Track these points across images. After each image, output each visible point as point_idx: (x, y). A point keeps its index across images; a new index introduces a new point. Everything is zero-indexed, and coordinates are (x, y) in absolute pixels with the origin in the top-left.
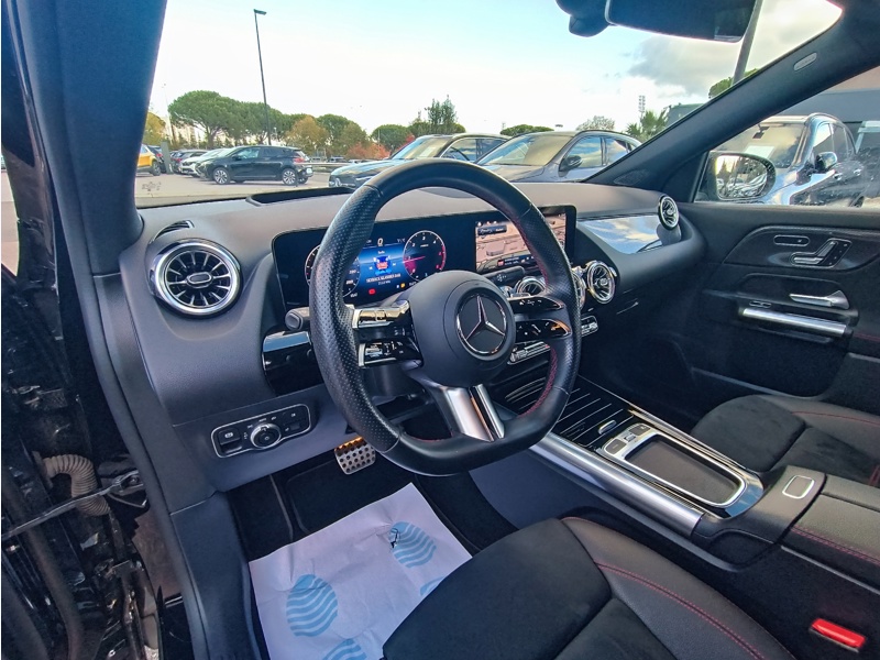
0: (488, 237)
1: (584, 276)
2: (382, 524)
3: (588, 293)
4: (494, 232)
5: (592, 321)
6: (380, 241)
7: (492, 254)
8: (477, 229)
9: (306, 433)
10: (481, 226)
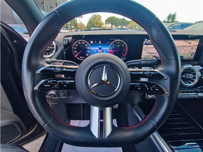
0: (149, 46)
6: (100, 42)
7: (150, 53)
8: (144, 42)
9: (66, 98)
10: (147, 41)
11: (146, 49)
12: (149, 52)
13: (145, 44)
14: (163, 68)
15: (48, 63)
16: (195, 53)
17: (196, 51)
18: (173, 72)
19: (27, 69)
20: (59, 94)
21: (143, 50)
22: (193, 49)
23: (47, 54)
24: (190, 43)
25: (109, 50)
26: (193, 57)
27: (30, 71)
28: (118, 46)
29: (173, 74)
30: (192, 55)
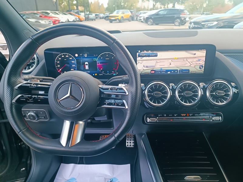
2: (109, 174)
6: (86, 55)
7: (147, 67)
8: (138, 54)
9: (47, 121)
10: (141, 52)
11: (140, 62)
12: (145, 65)
13: (139, 56)
15: (26, 80)
16: (204, 66)
17: (204, 63)
19: (8, 85)
20: (39, 115)
22: (200, 61)
23: (27, 69)
24: (195, 54)
25: (97, 64)
26: (203, 70)
27: (10, 87)
28: (107, 59)
30: (200, 68)
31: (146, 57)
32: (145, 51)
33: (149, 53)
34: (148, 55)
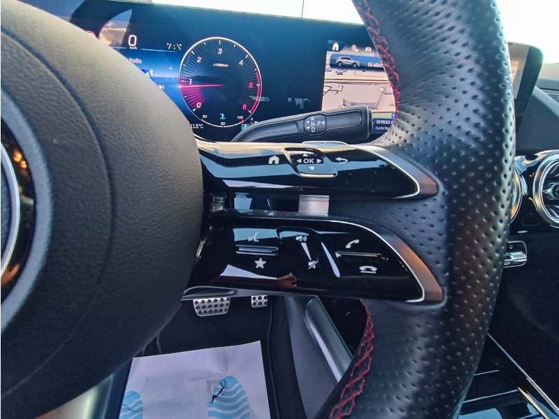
0: (349, 74)
1: (528, 174)
2: (217, 371)
3: (527, 203)
4: (364, 68)
5: (517, 248)
6: (133, 39)
8: (329, 55)
10: (340, 50)
11: (335, 86)
13: (333, 65)
14: (403, 134)
18: (468, 133)
21: (325, 89)
25: (182, 83)
28: (219, 65)
29: (467, 147)
31: (353, 71)
32: (354, 47)
33: (365, 55)
34: (364, 64)
